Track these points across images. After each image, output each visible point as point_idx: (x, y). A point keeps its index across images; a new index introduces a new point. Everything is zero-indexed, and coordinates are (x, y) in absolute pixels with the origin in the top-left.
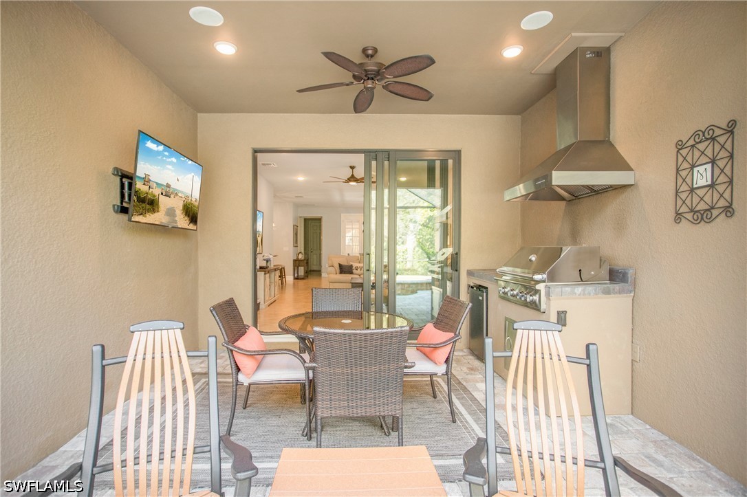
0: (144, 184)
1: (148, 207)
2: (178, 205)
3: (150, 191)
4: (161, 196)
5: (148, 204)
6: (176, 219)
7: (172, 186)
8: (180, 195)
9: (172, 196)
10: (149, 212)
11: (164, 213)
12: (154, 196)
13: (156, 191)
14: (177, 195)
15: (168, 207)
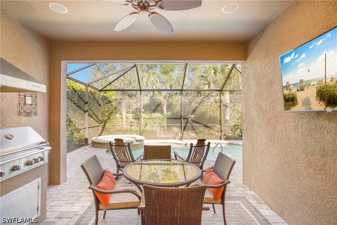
0: (287, 90)
1: (291, 103)
2: (311, 93)
3: (291, 92)
4: (297, 92)
5: (291, 102)
6: (311, 106)
7: (304, 80)
8: (312, 84)
9: (305, 89)
10: (292, 107)
11: (301, 104)
12: (293, 94)
13: (294, 90)
14: (309, 85)
15: (303, 99)
